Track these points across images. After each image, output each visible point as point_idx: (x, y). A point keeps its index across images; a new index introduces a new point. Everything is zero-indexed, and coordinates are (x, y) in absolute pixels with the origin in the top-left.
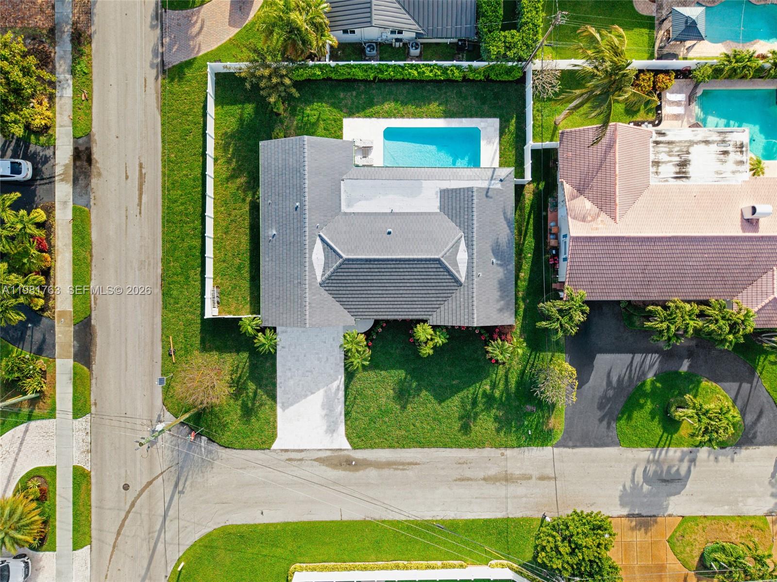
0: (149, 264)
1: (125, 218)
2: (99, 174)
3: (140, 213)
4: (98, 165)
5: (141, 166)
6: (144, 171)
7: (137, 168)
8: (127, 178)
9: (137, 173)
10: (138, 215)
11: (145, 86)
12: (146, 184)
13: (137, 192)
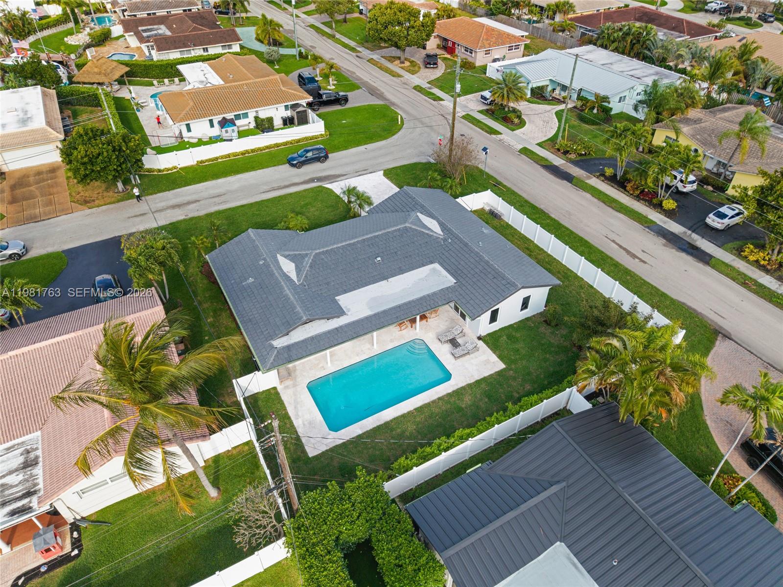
1: (613, 231)
3: (606, 237)
5: (643, 262)
6: (637, 260)
8: (643, 251)
9: (640, 257)
12: (625, 254)
13: (624, 247)
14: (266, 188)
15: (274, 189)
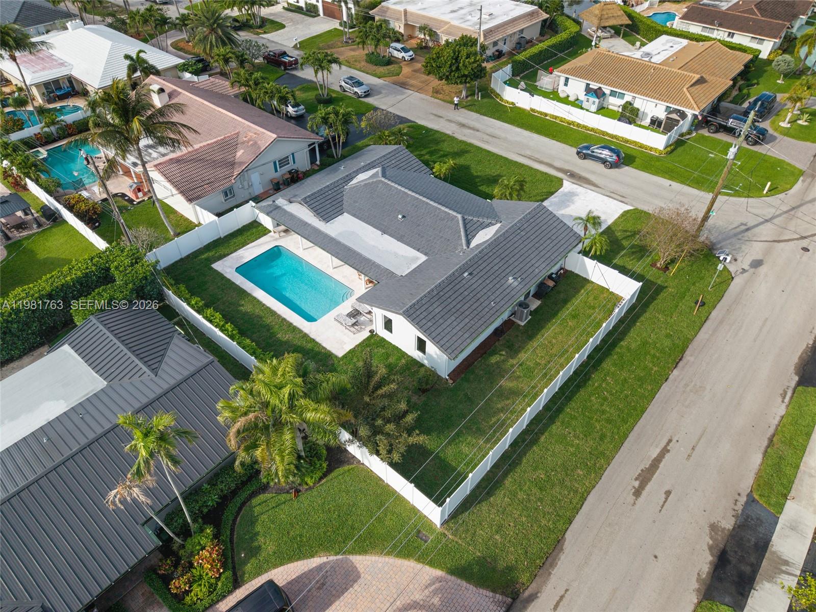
0: (686, 385)
1: (696, 449)
2: (713, 527)
3: (670, 441)
4: (711, 542)
5: (638, 493)
6: (637, 484)
7: (644, 493)
8: (668, 493)
9: (648, 488)
10: (674, 441)
11: (562, 597)
12: (642, 467)
13: (662, 465)
14: (528, 153)
15: (530, 158)
